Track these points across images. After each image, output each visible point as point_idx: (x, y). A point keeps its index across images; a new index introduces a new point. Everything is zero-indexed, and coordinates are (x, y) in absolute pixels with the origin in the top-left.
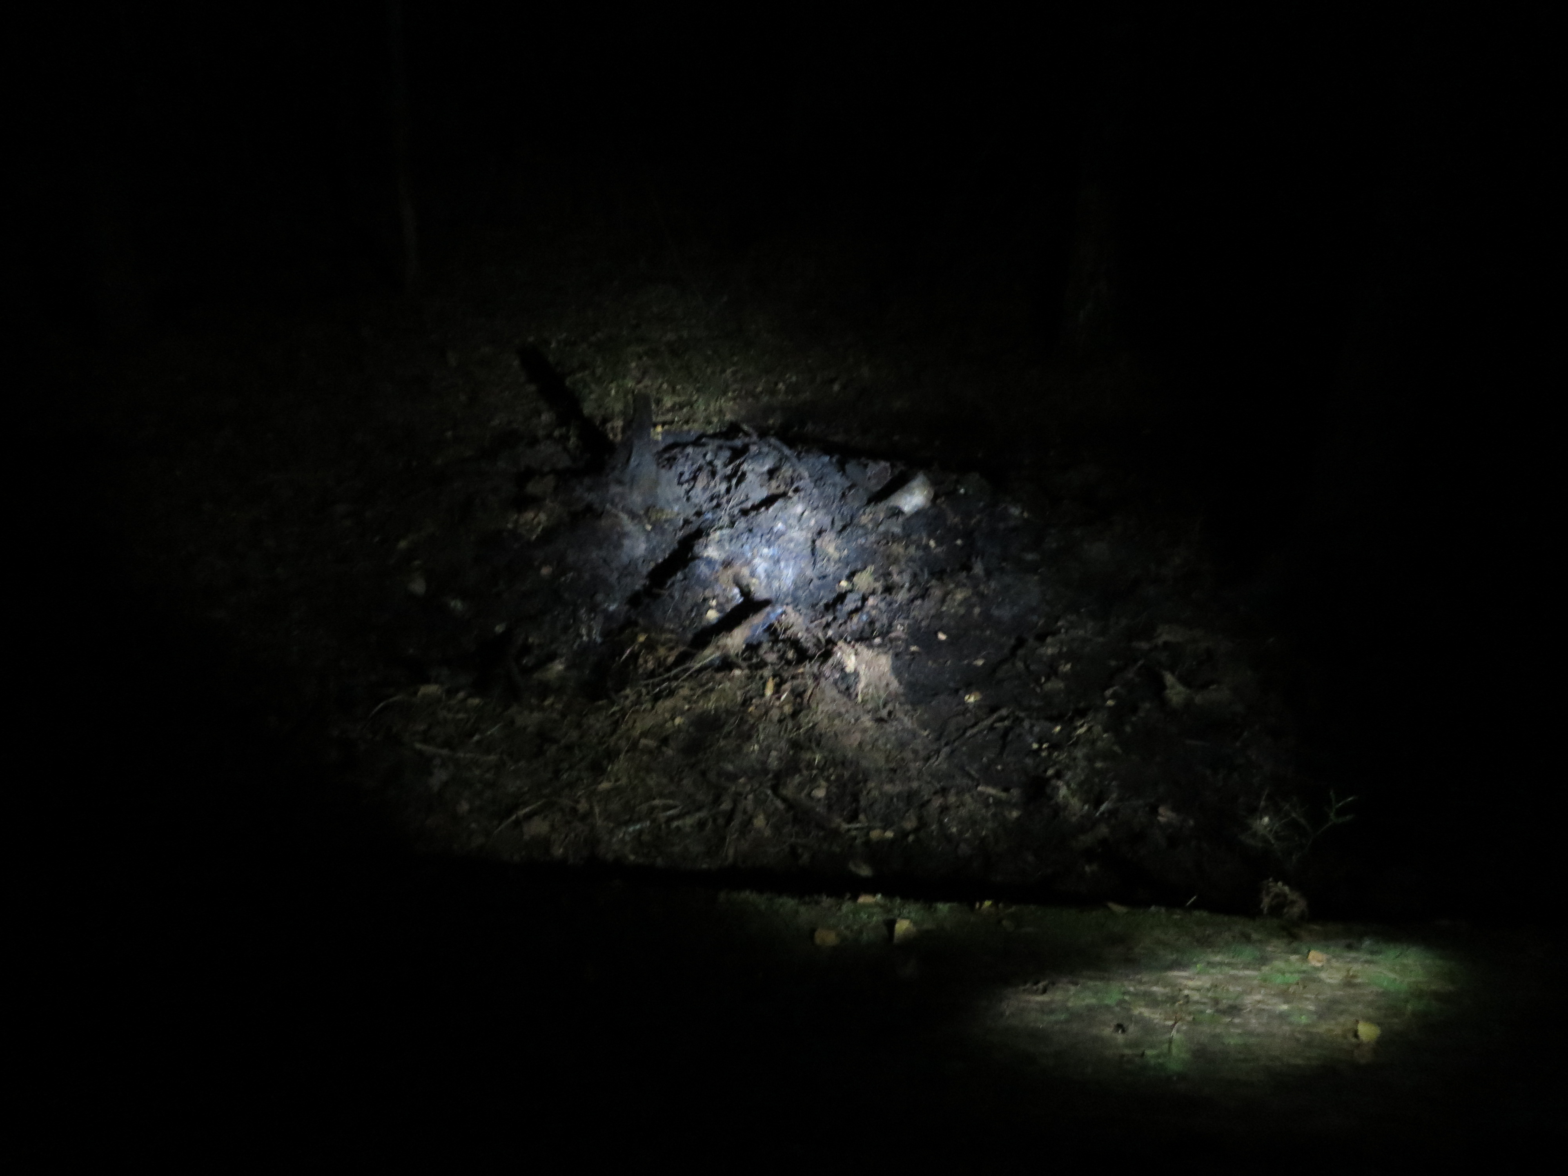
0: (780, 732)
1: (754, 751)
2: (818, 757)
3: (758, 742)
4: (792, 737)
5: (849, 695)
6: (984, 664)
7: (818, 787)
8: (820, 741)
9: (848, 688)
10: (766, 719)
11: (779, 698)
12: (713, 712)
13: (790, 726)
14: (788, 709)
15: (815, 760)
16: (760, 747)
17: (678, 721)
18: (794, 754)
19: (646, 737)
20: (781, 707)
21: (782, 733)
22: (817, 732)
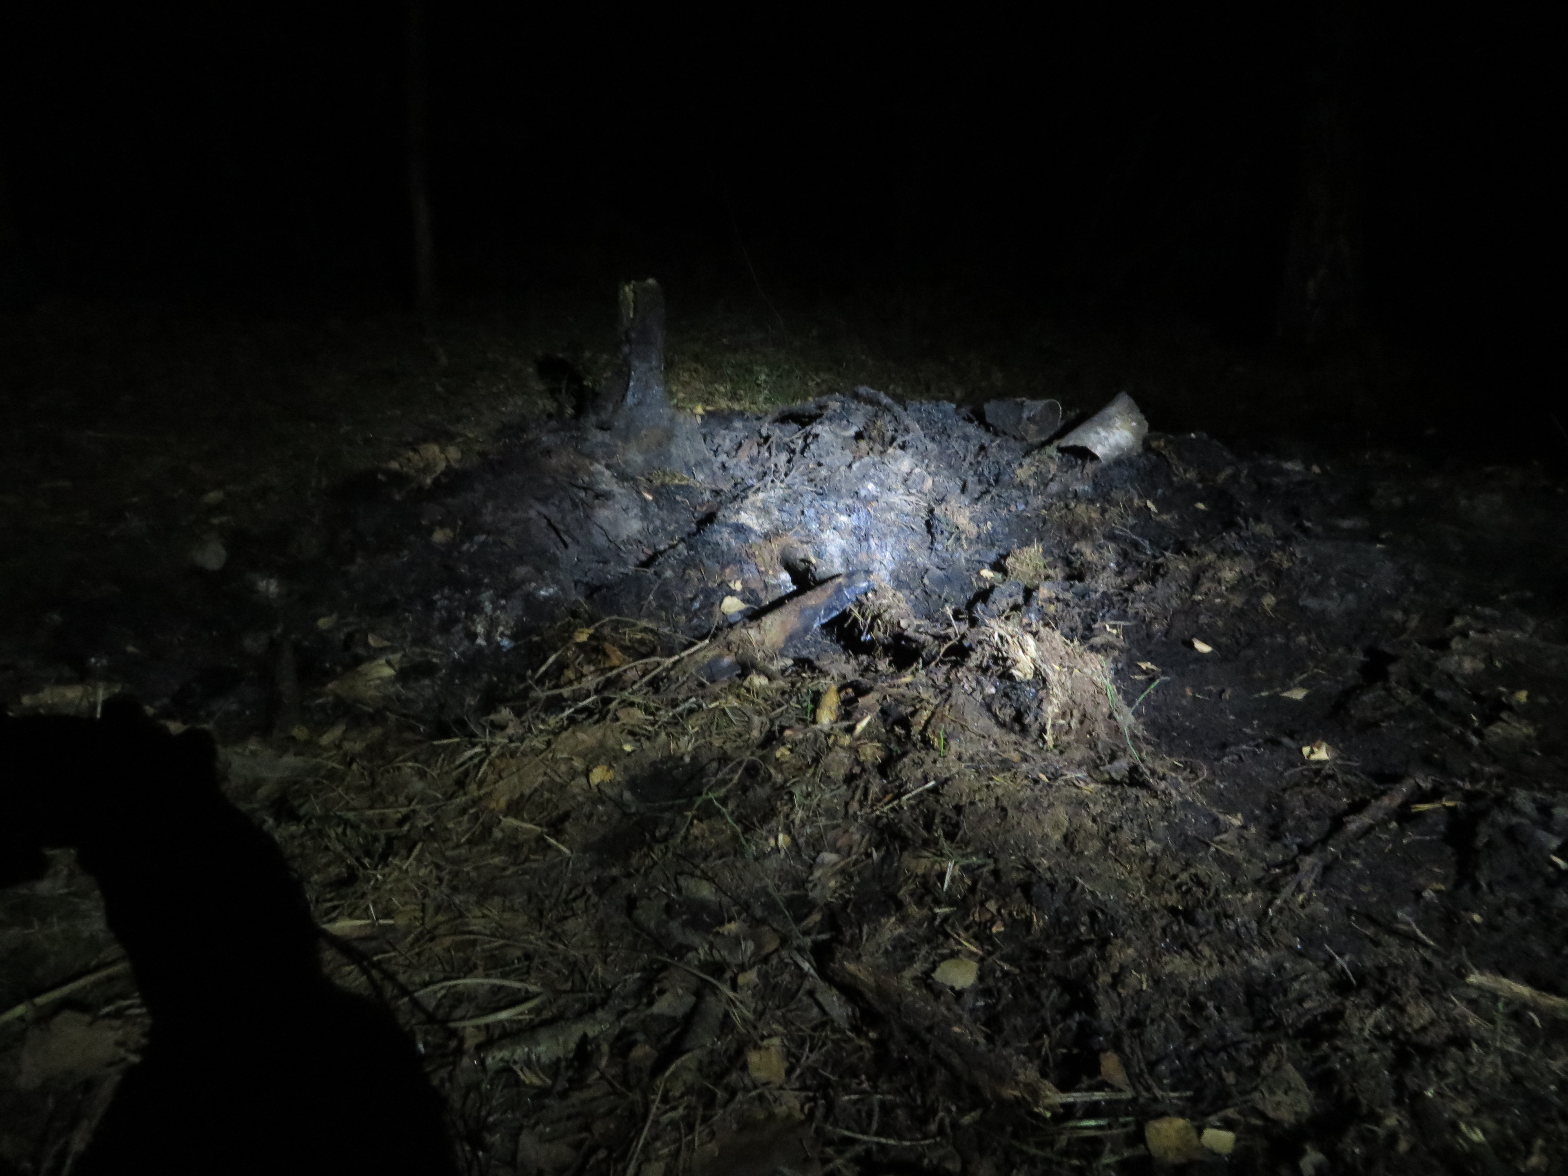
0: (847, 804)
1: (777, 849)
2: (951, 869)
3: (788, 831)
4: (879, 818)
5: (1024, 730)
6: (1306, 697)
7: (954, 955)
8: (957, 826)
9: (1019, 717)
10: (814, 774)
11: (850, 730)
12: (687, 759)
13: (874, 790)
14: (871, 752)
15: (941, 876)
16: (794, 840)
17: (598, 775)
18: (883, 860)
19: (517, 815)
20: (854, 749)
21: (855, 806)
22: (947, 802)
